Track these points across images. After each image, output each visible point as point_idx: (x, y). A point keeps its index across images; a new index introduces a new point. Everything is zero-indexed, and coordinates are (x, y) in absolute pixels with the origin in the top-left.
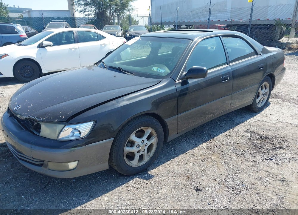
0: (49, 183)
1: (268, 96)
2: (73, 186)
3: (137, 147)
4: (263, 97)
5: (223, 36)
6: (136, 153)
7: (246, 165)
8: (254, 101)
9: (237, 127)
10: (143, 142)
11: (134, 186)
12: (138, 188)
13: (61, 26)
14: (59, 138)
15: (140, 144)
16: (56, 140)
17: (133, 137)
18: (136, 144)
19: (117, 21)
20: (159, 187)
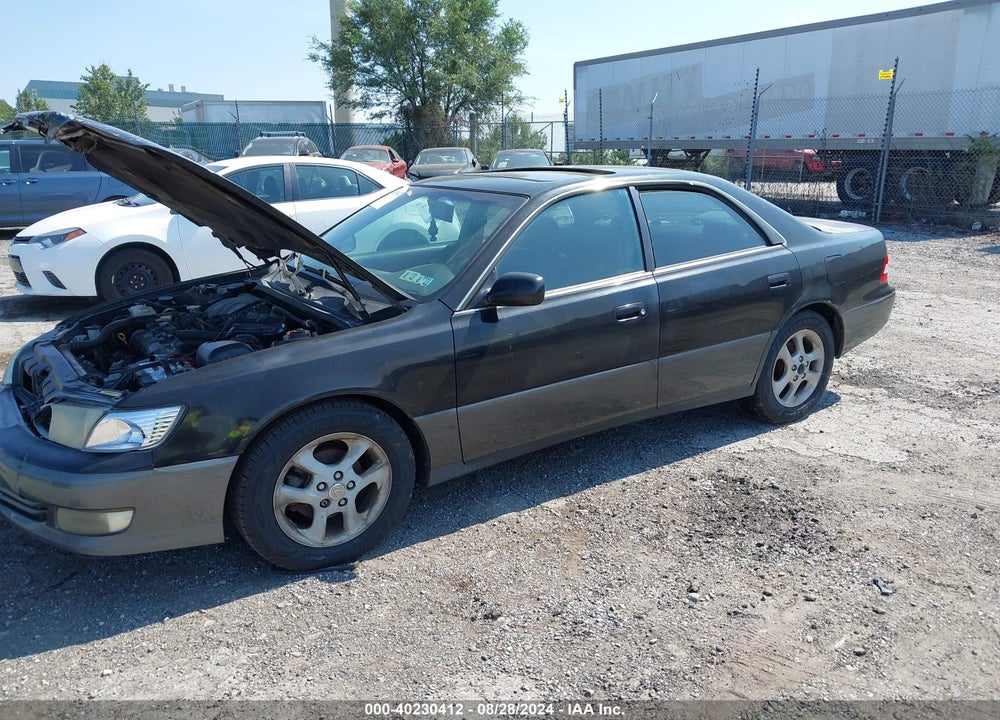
0: (73, 574)
1: (820, 374)
2: (135, 586)
3: (318, 490)
4: (797, 376)
5: (641, 188)
6: (316, 506)
7: (653, 566)
8: (763, 385)
9: (688, 461)
10: (338, 476)
11: (299, 597)
12: (307, 604)
13: (288, 150)
14: (89, 445)
15: (330, 480)
16: (79, 451)
17: (305, 459)
18: (316, 480)
19: (468, 134)
20: (367, 606)
